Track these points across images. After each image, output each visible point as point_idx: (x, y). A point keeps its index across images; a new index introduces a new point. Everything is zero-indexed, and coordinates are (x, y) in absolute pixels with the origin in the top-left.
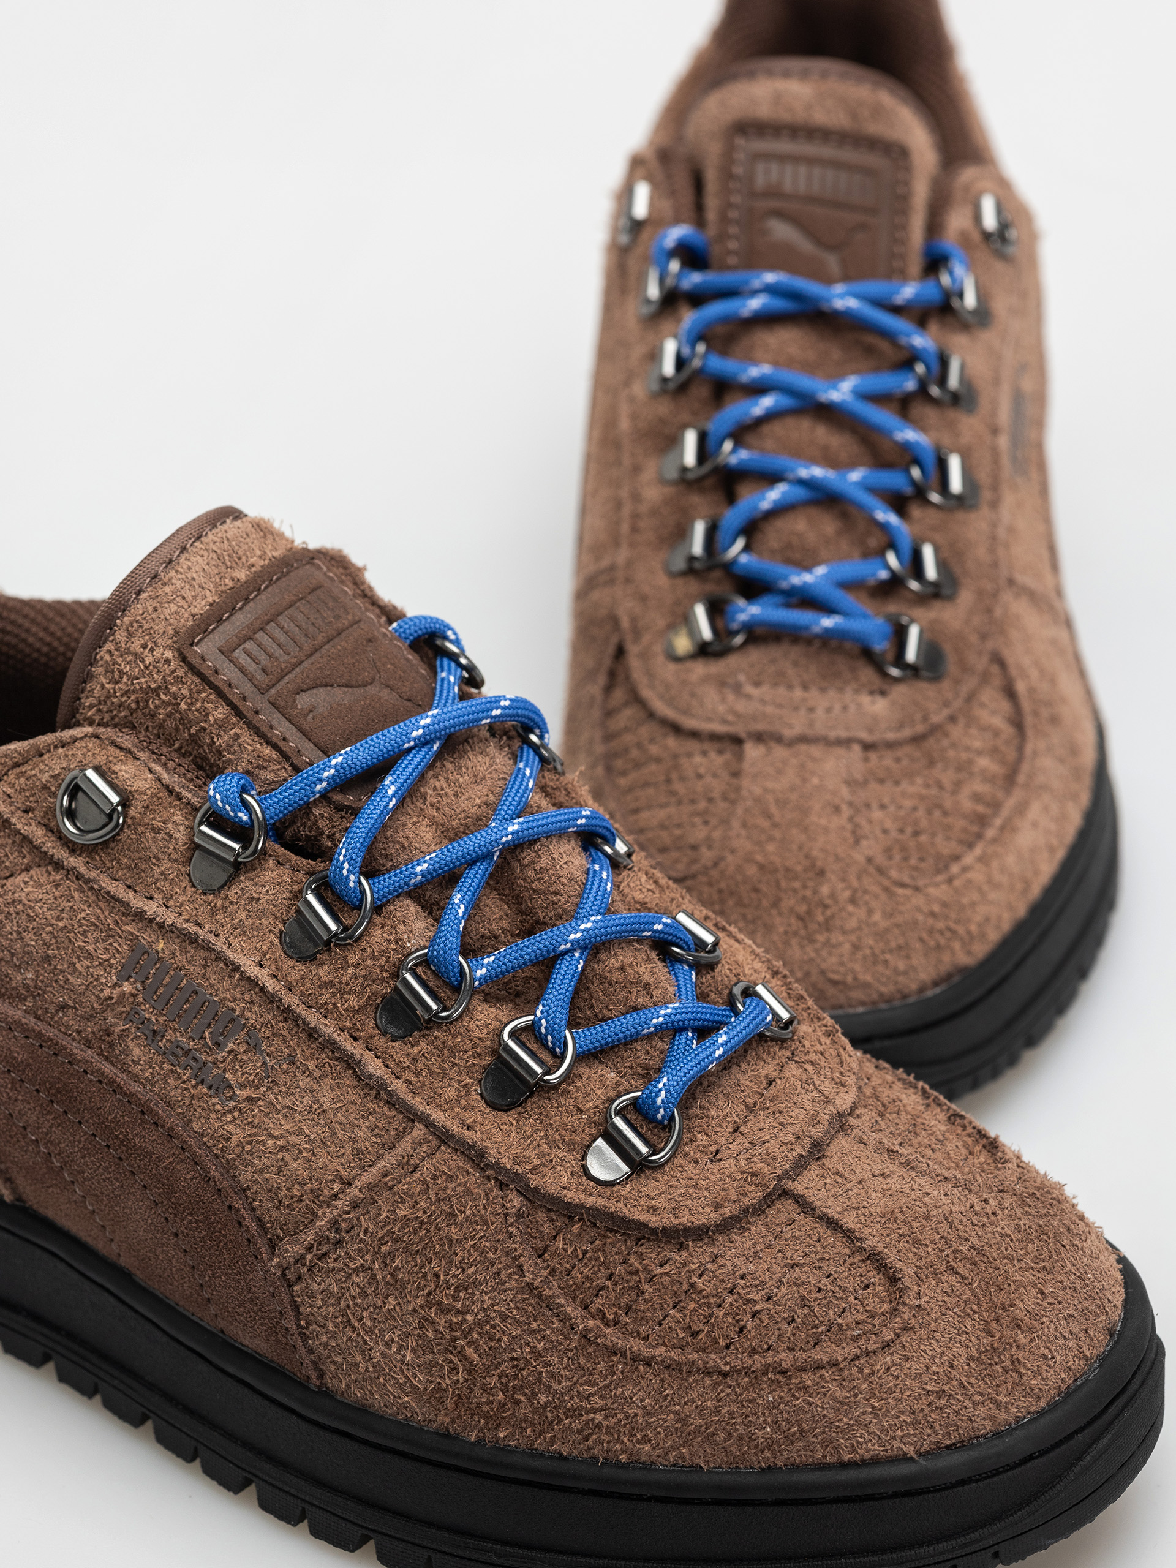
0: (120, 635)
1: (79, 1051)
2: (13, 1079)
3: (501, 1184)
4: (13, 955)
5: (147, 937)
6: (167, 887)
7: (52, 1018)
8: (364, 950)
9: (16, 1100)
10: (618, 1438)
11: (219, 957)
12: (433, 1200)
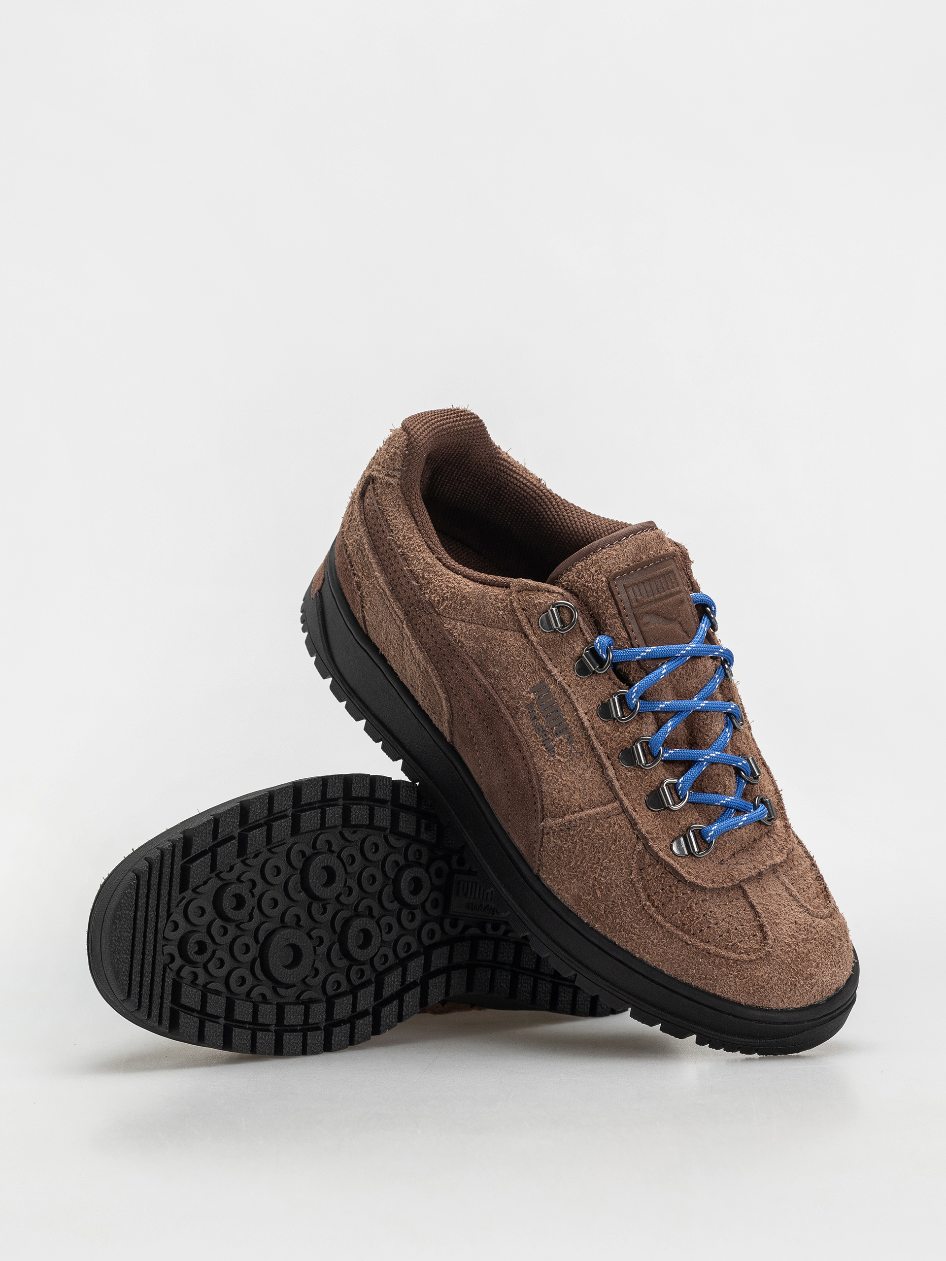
0: (589, 562)
1: (503, 709)
2: (473, 704)
3: (638, 837)
4: (494, 660)
5: (547, 681)
6: (564, 667)
7: (498, 691)
8: (627, 728)
9: (470, 712)
10: (639, 948)
11: (572, 703)
12: (611, 832)
